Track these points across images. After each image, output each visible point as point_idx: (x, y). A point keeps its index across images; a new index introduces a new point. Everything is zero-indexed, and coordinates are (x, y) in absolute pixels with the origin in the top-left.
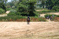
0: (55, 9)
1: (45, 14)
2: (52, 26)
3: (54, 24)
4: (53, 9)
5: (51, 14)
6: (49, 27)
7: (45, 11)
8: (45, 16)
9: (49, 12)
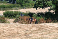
0: (20, 4)
1: (4, 11)
2: (16, 30)
3: (19, 27)
4: (18, 3)
5: (13, 11)
6: (11, 32)
7: (4, 6)
8: (4, 13)
9: (11, 7)
